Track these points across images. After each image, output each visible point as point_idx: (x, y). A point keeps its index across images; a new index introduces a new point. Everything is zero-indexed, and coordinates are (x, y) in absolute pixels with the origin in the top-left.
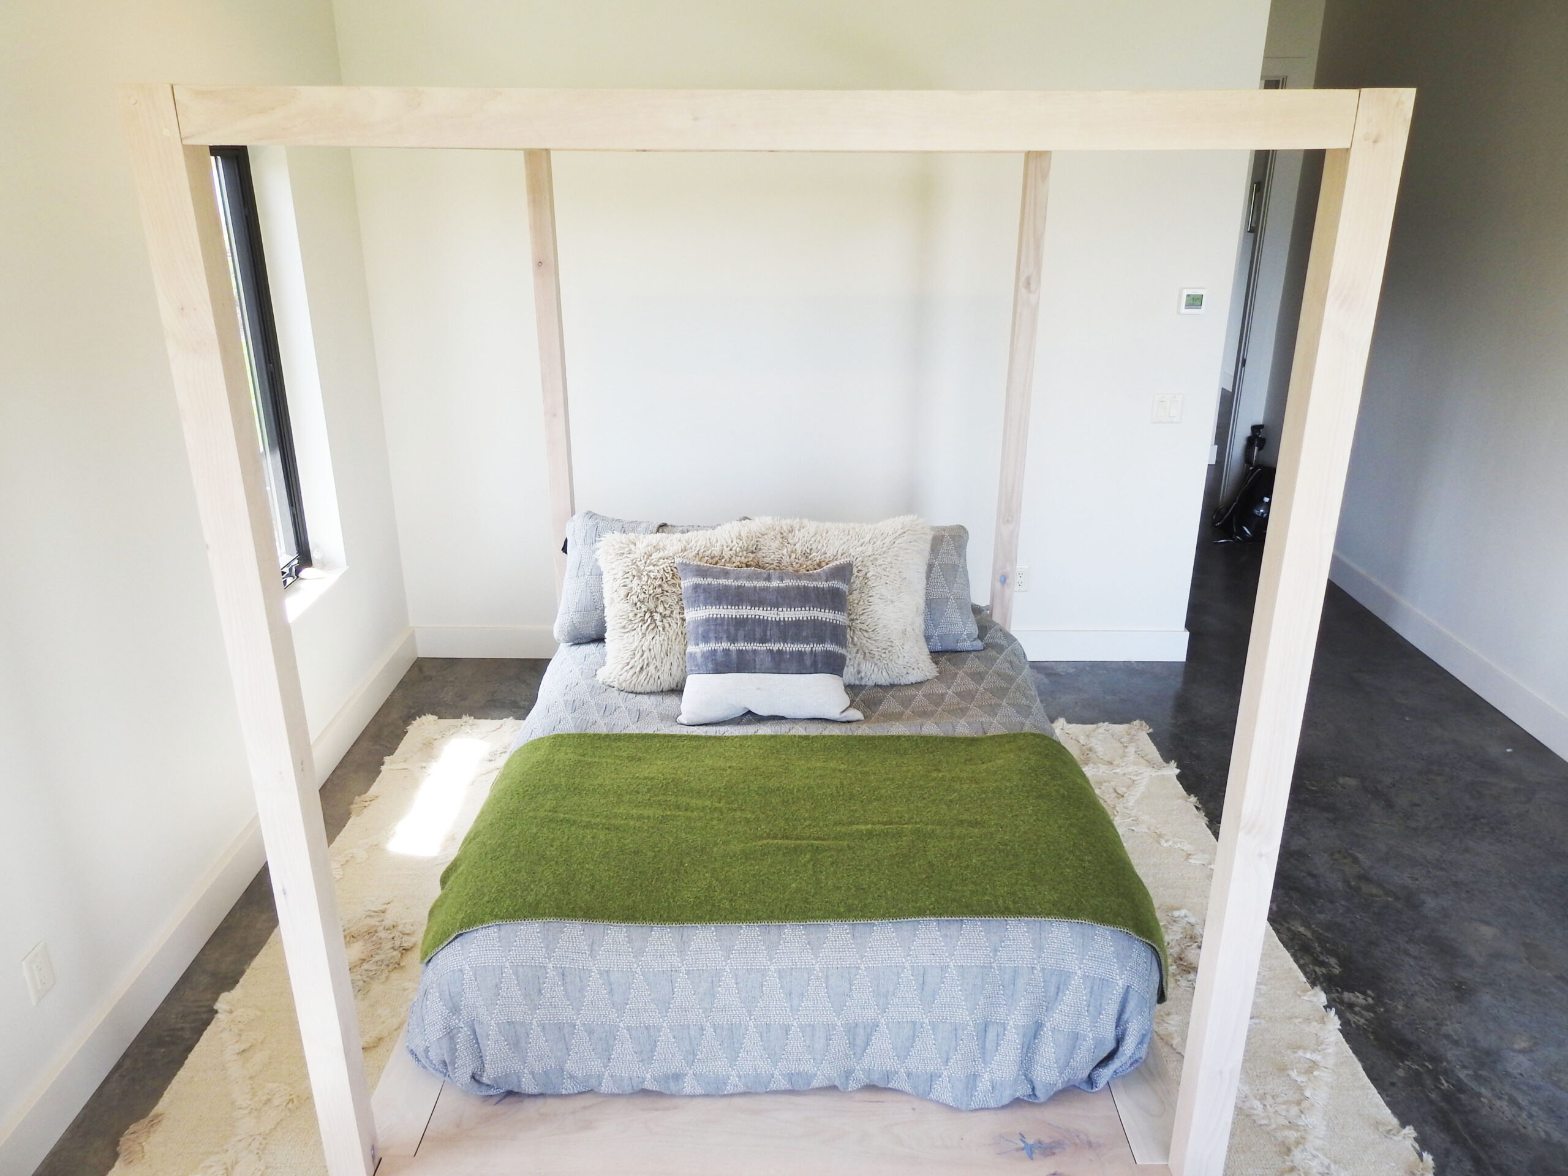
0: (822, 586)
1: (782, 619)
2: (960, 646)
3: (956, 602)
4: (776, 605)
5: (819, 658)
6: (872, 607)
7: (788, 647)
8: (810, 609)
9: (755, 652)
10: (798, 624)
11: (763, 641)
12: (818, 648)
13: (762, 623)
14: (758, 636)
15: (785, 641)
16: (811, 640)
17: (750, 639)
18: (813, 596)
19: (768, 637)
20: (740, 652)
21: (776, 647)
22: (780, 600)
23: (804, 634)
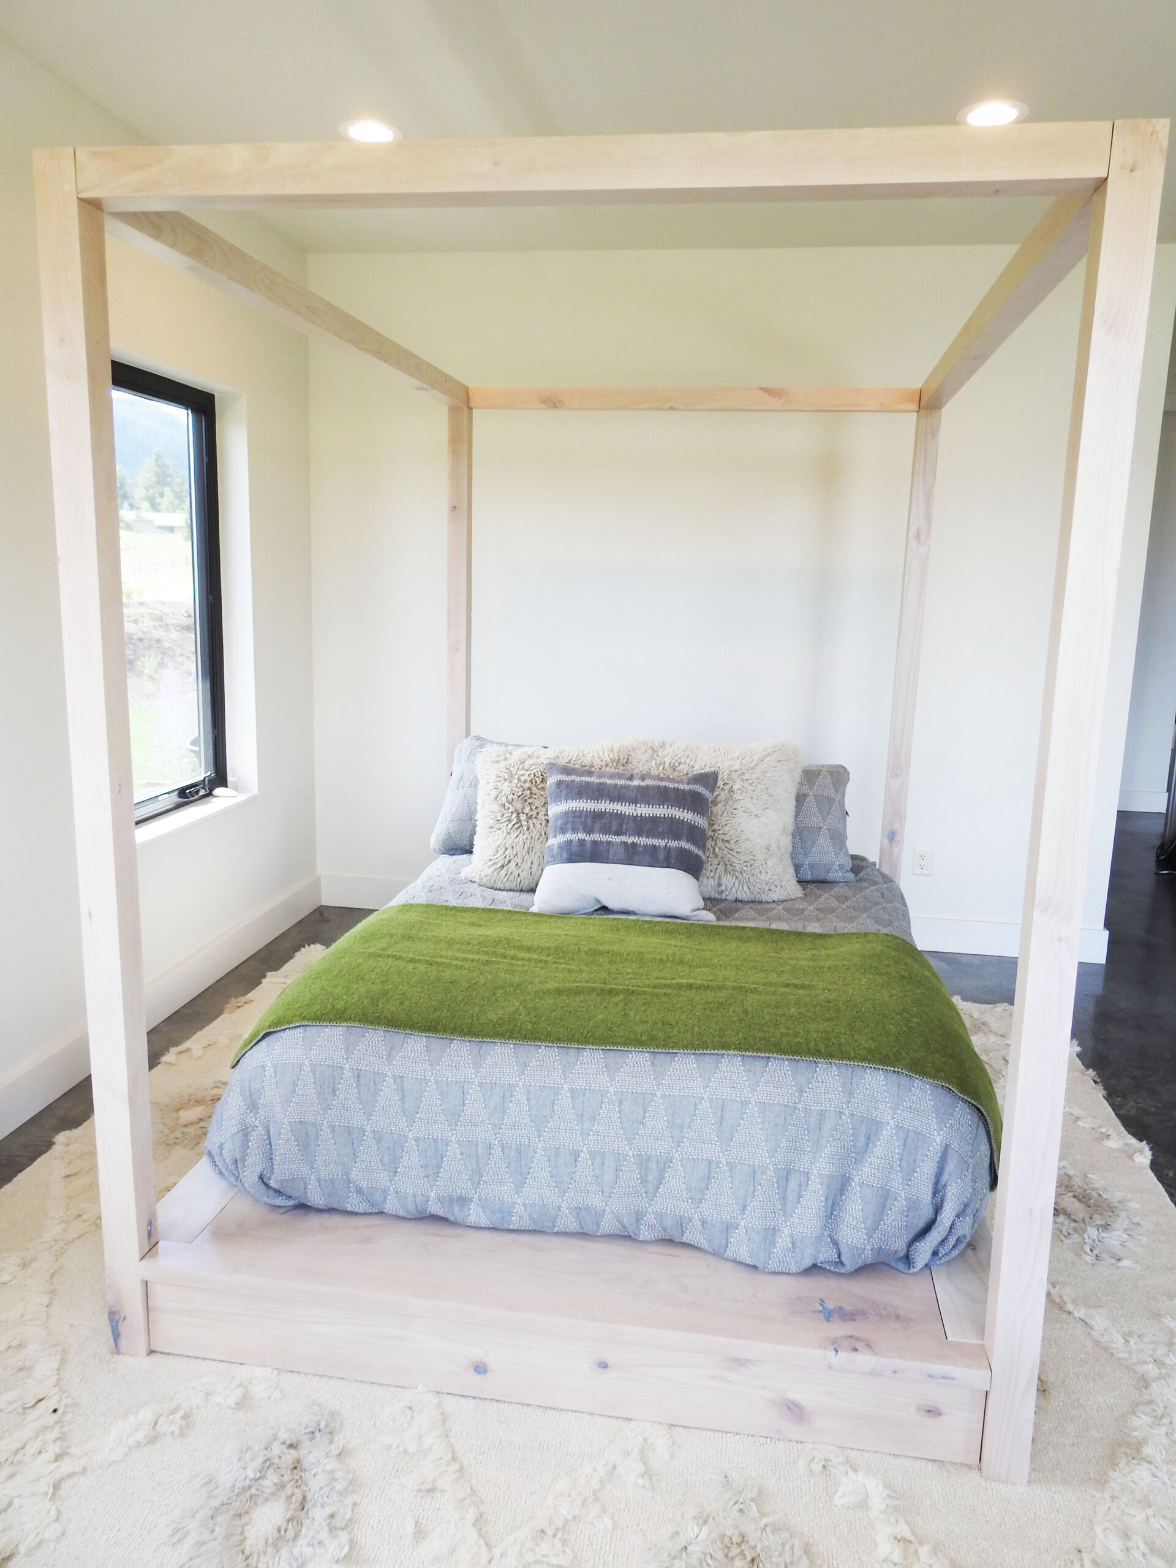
0: (682, 788)
1: (639, 815)
2: (831, 876)
3: (829, 832)
4: (634, 801)
5: (673, 854)
6: (735, 820)
7: (643, 841)
8: (668, 807)
9: (609, 843)
10: (654, 820)
11: (618, 833)
12: (673, 844)
13: (620, 817)
14: (613, 828)
15: (640, 835)
16: (666, 835)
17: (606, 831)
18: (673, 795)
19: (624, 830)
20: (595, 843)
21: (630, 840)
22: (639, 798)
23: (660, 829)
